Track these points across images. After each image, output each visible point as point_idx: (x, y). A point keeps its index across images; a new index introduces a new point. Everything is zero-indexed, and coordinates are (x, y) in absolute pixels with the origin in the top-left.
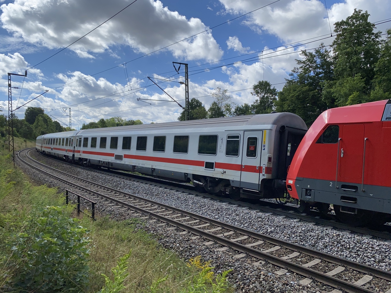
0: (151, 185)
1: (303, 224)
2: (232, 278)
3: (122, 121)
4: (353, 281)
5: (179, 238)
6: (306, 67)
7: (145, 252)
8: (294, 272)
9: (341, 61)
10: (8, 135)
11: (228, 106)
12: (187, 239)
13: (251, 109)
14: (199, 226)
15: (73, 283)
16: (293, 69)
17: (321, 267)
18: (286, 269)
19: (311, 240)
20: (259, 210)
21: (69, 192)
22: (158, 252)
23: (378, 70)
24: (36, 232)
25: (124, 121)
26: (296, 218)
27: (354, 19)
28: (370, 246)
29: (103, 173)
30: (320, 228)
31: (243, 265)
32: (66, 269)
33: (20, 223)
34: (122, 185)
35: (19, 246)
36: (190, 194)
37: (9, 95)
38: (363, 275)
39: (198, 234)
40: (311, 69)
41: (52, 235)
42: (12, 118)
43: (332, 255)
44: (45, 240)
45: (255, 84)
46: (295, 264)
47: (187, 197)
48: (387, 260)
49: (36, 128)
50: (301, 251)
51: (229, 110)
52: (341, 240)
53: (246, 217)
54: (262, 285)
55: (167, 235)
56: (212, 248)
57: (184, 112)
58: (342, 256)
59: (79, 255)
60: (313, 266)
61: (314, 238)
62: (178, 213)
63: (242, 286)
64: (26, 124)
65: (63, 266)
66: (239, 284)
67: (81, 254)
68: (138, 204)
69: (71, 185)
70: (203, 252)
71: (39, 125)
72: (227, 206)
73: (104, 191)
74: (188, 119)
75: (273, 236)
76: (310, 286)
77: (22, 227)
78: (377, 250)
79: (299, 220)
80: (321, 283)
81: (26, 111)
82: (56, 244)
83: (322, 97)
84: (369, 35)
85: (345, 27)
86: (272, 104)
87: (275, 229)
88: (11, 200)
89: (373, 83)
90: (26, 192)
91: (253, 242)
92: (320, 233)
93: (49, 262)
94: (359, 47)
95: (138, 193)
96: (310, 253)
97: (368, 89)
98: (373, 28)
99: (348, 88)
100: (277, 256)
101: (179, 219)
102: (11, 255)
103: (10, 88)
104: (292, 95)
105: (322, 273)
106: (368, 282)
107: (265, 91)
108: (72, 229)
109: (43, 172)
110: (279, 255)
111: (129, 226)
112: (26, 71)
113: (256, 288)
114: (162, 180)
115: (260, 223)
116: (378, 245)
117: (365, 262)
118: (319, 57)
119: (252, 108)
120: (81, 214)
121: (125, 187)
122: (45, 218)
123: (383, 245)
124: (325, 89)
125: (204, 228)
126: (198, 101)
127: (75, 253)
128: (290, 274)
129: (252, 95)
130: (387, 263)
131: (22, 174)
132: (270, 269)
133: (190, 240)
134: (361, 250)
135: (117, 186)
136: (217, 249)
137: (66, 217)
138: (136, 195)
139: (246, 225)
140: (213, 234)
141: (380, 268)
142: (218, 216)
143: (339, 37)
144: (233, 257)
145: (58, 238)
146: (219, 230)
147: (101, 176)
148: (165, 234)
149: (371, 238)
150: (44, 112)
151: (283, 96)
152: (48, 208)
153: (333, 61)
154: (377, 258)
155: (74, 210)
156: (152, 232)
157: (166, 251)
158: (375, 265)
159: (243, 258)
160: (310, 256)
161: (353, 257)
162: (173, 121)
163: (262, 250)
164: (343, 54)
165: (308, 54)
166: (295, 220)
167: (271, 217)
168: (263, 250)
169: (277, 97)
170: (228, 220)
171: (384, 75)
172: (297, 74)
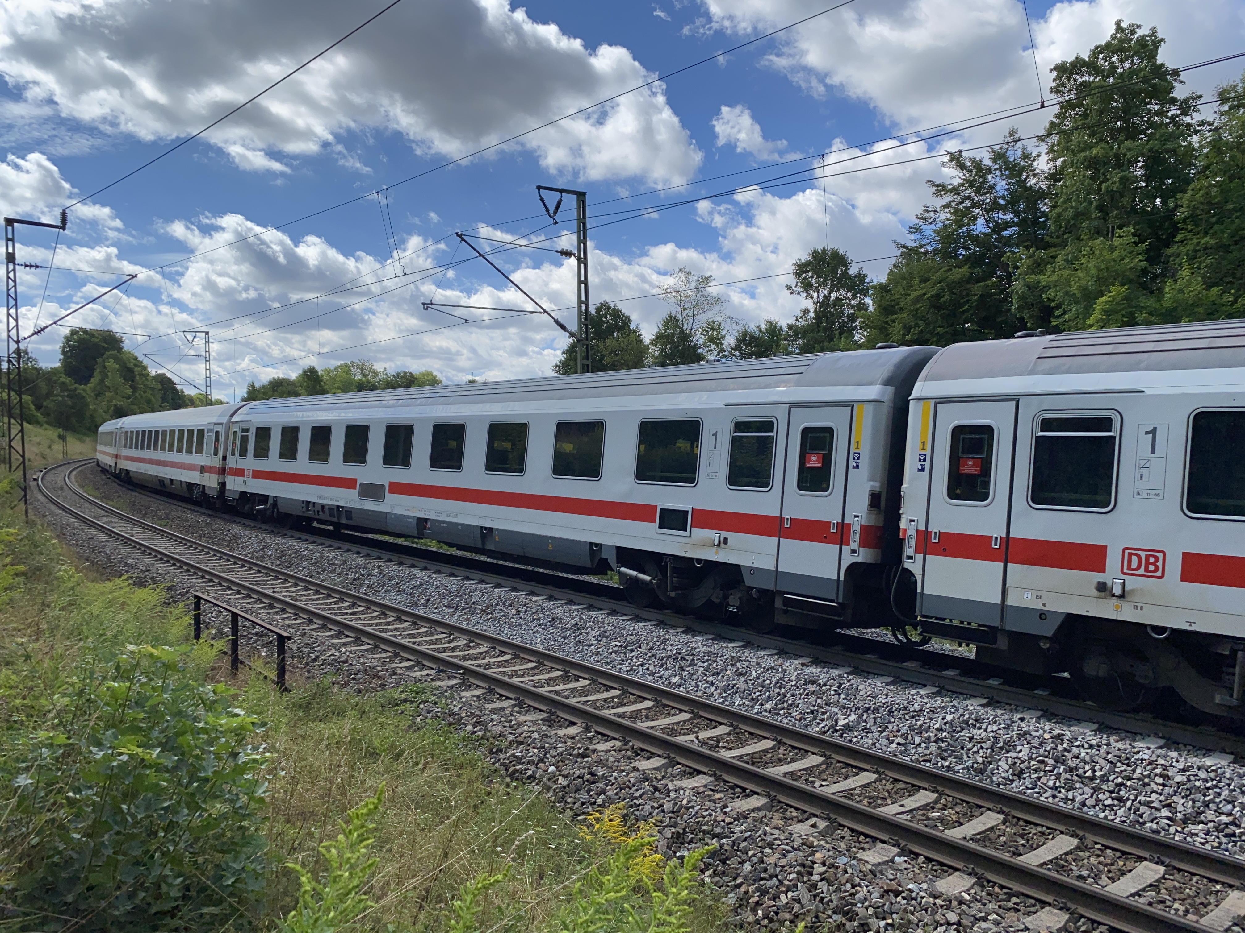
0: (467, 578)
1: (948, 702)
2: (724, 873)
3: (376, 374)
4: (1104, 880)
5: (555, 748)
6: (961, 207)
7: (446, 791)
8: (917, 855)
9: (1073, 185)
10: (6, 420)
11: (713, 329)
12: (581, 751)
13: (785, 339)
14: (621, 710)
15: (214, 890)
16: (920, 210)
17: (1003, 839)
18: (894, 846)
19: (974, 752)
20: (809, 660)
21: (205, 600)
22: (489, 794)
23: (1188, 218)
24: (92, 728)
25: (380, 376)
26: (924, 682)
27: (1113, 53)
28: (1158, 771)
29: (314, 542)
30: (1001, 715)
31: (758, 834)
32: (191, 846)
33: (43, 701)
34: (374, 579)
35: (39, 774)
36: (591, 607)
37: (8, 290)
38: (1135, 862)
39: (616, 736)
40: (977, 211)
41: (145, 739)
42: (19, 364)
43: (1038, 798)
44: (121, 754)
45: (800, 260)
46: (921, 827)
47: (581, 618)
48: (1210, 815)
49: (97, 395)
50: (940, 789)
51: (715, 340)
52: (1066, 754)
53: (768, 682)
54: (819, 893)
55: (519, 739)
56: (660, 780)
57: (573, 347)
58: (1070, 802)
59: (232, 801)
60: (978, 834)
61: (982, 748)
62: (552, 668)
63: (755, 899)
64: (63, 383)
65: (180, 837)
66: (746, 892)
67: (238, 799)
68: (424, 639)
69: (210, 577)
70: (632, 791)
71: (109, 388)
72: (709, 647)
73: (318, 599)
74: (586, 370)
75: (855, 740)
76: (967, 897)
77: (50, 711)
78: (1178, 783)
79: (935, 690)
80: (1002, 887)
81: (64, 340)
82: (159, 768)
83: (1011, 302)
84: (1162, 105)
85: (1086, 78)
86: (853, 323)
87: (859, 717)
88: (15, 625)
89: (1172, 259)
90: (65, 600)
91: (789, 760)
92: (1001, 732)
93: (136, 823)
94: (1128, 143)
95: (425, 605)
96: (970, 795)
97: (1156, 276)
98: (1175, 84)
99: (1094, 272)
100: (866, 803)
101: (557, 688)
102: (14, 801)
103: (11, 267)
104: (918, 293)
105: (1006, 856)
106: (1151, 885)
107: (833, 281)
108: (211, 719)
109: (118, 537)
110: (873, 801)
111: (397, 710)
112: (64, 210)
113: (797, 905)
114: (501, 562)
115: (812, 698)
116: (1182, 767)
117: (1141, 820)
118: (1002, 175)
119: (790, 336)
120: (243, 673)
121: (384, 585)
122: (122, 684)
123: (1199, 770)
124: (1020, 275)
125: (636, 715)
126: (618, 311)
127: (217, 797)
128: (905, 861)
129: (791, 293)
130: (1211, 825)
131: (53, 544)
132: (843, 845)
133: (590, 754)
134: (1129, 783)
135: (357, 582)
136: (676, 782)
137: (190, 682)
138: (420, 611)
139: (768, 706)
140: (663, 733)
141: (1189, 839)
142: (681, 678)
143: (1066, 112)
144: (726, 806)
145: (166, 747)
146: (685, 722)
147: (307, 549)
148: (511, 733)
149: (1161, 748)
150: (123, 345)
151: (887, 298)
152: (132, 652)
153: (1048, 188)
154: (1180, 808)
155: (221, 660)
156: (469, 728)
157: (516, 787)
158: (1172, 830)
159: (758, 809)
160: (968, 803)
161: (1103, 805)
162: (540, 375)
163: (817, 784)
164: (1079, 164)
165: (969, 164)
166: (923, 692)
167: (849, 681)
168: (822, 786)
169: (868, 301)
170: (713, 689)
171: (1206, 233)
172: (932, 226)
